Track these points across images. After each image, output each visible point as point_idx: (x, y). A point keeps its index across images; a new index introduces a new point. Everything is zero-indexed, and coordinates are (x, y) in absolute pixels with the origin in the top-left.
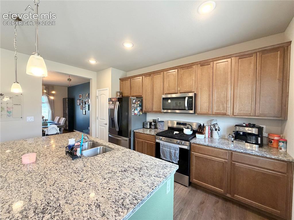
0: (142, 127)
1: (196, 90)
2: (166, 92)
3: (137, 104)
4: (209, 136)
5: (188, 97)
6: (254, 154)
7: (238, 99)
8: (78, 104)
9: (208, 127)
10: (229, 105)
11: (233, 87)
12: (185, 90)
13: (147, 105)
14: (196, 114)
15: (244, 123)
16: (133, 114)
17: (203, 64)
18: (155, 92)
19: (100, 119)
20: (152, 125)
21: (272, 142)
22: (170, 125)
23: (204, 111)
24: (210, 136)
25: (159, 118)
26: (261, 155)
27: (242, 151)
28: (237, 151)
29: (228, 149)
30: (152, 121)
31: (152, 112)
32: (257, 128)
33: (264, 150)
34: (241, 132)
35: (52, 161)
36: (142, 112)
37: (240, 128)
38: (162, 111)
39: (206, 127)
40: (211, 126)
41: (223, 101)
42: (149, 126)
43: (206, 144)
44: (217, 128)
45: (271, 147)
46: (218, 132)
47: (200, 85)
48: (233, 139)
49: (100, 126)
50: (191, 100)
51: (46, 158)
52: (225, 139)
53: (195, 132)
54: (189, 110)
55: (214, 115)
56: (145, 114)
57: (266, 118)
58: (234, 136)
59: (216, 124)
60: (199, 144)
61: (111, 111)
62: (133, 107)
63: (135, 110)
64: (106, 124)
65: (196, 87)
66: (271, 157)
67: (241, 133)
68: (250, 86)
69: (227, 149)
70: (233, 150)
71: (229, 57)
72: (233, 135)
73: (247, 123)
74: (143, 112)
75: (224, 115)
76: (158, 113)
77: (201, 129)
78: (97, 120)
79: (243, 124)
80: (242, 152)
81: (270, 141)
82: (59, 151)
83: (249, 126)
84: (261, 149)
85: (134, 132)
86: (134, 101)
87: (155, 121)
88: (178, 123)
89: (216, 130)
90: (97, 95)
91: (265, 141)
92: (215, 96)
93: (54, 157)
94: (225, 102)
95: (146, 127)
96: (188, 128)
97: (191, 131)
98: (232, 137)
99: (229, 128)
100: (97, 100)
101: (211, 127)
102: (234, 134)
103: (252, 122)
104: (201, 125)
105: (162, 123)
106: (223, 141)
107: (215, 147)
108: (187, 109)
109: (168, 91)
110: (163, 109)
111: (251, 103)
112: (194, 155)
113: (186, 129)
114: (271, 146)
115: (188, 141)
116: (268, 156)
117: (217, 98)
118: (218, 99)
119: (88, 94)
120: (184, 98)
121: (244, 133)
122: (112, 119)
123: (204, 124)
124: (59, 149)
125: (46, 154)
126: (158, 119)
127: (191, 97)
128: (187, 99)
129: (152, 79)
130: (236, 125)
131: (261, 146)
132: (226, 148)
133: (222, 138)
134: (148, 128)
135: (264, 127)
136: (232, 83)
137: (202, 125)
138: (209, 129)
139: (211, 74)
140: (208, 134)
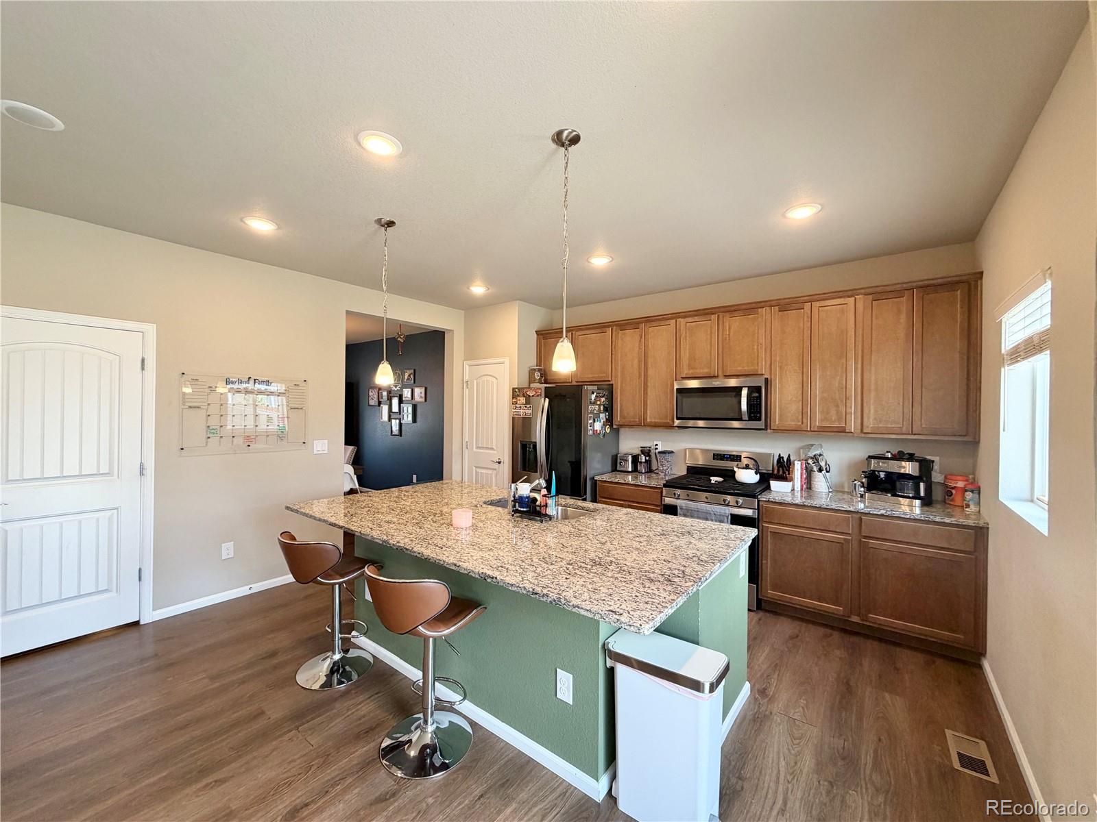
0: (610, 469)
1: (768, 370)
2: (686, 371)
3: (600, 405)
4: (802, 486)
5: (749, 387)
7: (873, 395)
8: (373, 402)
9: (800, 462)
10: (851, 407)
11: (859, 366)
12: (739, 368)
13: (625, 405)
14: (769, 431)
15: (887, 452)
16: (591, 433)
17: (785, 306)
18: (651, 372)
19: (477, 448)
21: (952, 494)
23: (791, 423)
24: (805, 486)
27: (882, 512)
28: (871, 512)
29: (852, 509)
31: (640, 424)
32: (917, 461)
33: (934, 510)
34: (881, 473)
36: (611, 426)
37: (878, 463)
38: (677, 422)
39: (796, 462)
40: (806, 460)
41: (837, 397)
43: (798, 500)
44: (823, 464)
45: (950, 504)
46: (825, 476)
47: (778, 359)
48: (862, 489)
49: (476, 467)
50: (757, 395)
52: (843, 492)
53: (765, 479)
54: (750, 419)
55: (817, 433)
57: (946, 438)
58: (865, 485)
59: (820, 455)
60: (780, 504)
62: (591, 413)
63: (594, 421)
64: (499, 463)
65: (768, 363)
67: (882, 475)
68: (899, 364)
69: (849, 509)
70: (862, 511)
71: (850, 293)
72: (864, 480)
73: (895, 451)
74: (614, 427)
75: (840, 432)
77: (783, 470)
78: (466, 452)
79: (887, 454)
80: (882, 515)
81: (948, 492)
83: (899, 457)
84: (926, 508)
86: (593, 397)
88: (719, 456)
89: (820, 470)
90: (467, 378)
91: (938, 494)
92: (818, 385)
94: (842, 401)
96: (747, 467)
97: (756, 474)
98: (861, 487)
99: (852, 466)
100: (467, 392)
101: (808, 464)
102: (865, 477)
103: (907, 450)
104: (783, 458)
105: (669, 457)
106: (839, 496)
107: (820, 508)
108: (745, 417)
109: (691, 371)
110: (678, 419)
111: (901, 404)
112: (770, 530)
113: (743, 468)
114: (952, 503)
115: (754, 496)
117: (823, 392)
118: (825, 395)
119: (412, 371)
120: (738, 390)
121: (889, 474)
122: (524, 446)
123: (789, 456)
126: (656, 445)
127: (758, 389)
128: (745, 392)
129: (644, 337)
130: (870, 457)
131: (927, 502)
132: (846, 507)
133: (836, 490)
134: (630, 470)
135: (936, 459)
136: (858, 357)
137: (785, 460)
138: (802, 468)
139: (807, 333)
140: (801, 481)
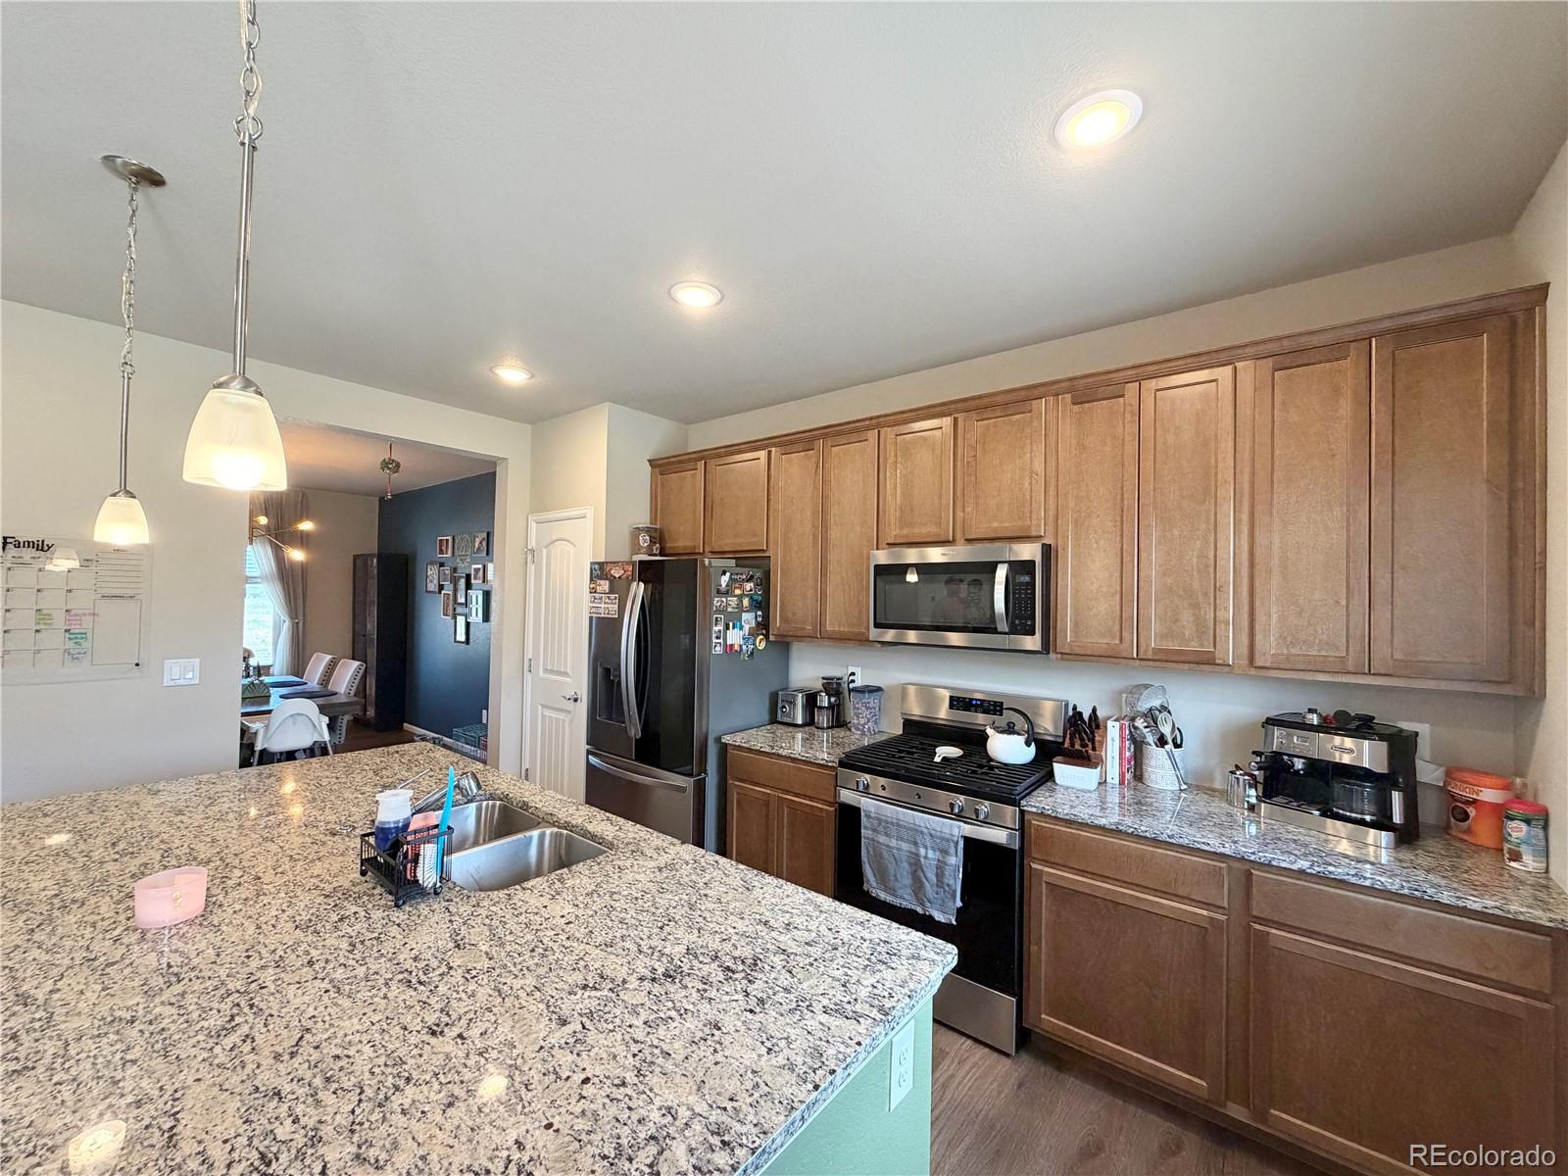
0: (766, 717)
1: (1051, 528)
2: (893, 533)
3: (740, 597)
4: (1122, 776)
5: (1011, 563)
6: (1367, 883)
7: (1276, 579)
8: (432, 586)
9: (1117, 724)
10: (1226, 609)
11: (1245, 517)
12: (995, 525)
13: (792, 597)
14: (1052, 656)
15: (1311, 711)
16: (719, 650)
17: (1087, 391)
18: (834, 534)
19: (546, 670)
20: (821, 708)
21: (1466, 816)
22: (916, 711)
23: (1096, 641)
24: (1128, 776)
25: (858, 670)
26: (1406, 891)
27: (1303, 864)
28: (1274, 863)
29: (1227, 851)
30: (819, 685)
31: (820, 636)
32: (1382, 737)
33: (1424, 860)
34: (1295, 759)
35: (290, 912)
36: (767, 636)
37: (1289, 736)
38: (874, 633)
39: (1110, 723)
40: (1133, 719)
41: (1196, 585)
42: (804, 716)
43: (1110, 819)
44: (1166, 730)
45: (1462, 840)
46: (1171, 756)
47: (1071, 504)
48: (1253, 792)
49: (542, 705)
50: (1027, 579)
51: (258, 895)
52: (1211, 792)
53: (1047, 752)
54: (1014, 630)
55: (1151, 663)
56: (782, 646)
57: (1431, 685)
58: (1261, 779)
59: (1164, 709)
60: (1069, 823)
61: (604, 632)
62: (718, 611)
63: (727, 628)
64: (576, 700)
65: (1051, 513)
66: (1460, 903)
67: (1299, 764)
68: (1337, 512)
69: (1222, 850)
70: (1252, 858)
71: (1223, 357)
72: (1256, 773)
73: (1329, 710)
74: (772, 638)
75: (1203, 663)
76: (851, 644)
77: (1082, 739)
78: (528, 677)
79: (1310, 716)
80: (1302, 872)
81: (1458, 811)
82: (324, 851)
83: (1340, 724)
84: (1406, 855)
85: (724, 749)
86: (725, 580)
87: (833, 687)
88: (959, 703)
89: (1162, 741)
90: (532, 544)
91: (1430, 811)
92: (1154, 557)
93: (299, 891)
94: (1206, 594)
95: (786, 720)
96: (1010, 729)
97: (1028, 744)
98: (1251, 786)
99: (1234, 736)
100: (532, 568)
101: (1136, 728)
102: (1259, 769)
103: (1356, 707)
104: (1080, 714)
105: (872, 700)
106: (1201, 804)
107: (1155, 841)
108: (1003, 626)
109: (905, 532)
110: (877, 626)
111: (1344, 603)
112: (1045, 878)
113: (1002, 732)
114: (1465, 837)
115: (1014, 803)
116: (1446, 898)
117: (1164, 575)
118: (1169, 581)
119: (485, 535)
120: (992, 567)
121: (1313, 764)
122: (607, 671)
123: (1094, 710)
124: (324, 843)
125: (260, 869)
126: (853, 674)
127: (1027, 567)
128: (1001, 573)
129: (822, 468)
130: (1271, 722)
131: (1407, 836)
132: (1214, 843)
133: (1197, 785)
134: (800, 722)
135: (1423, 729)
136: (1242, 496)
137: (1086, 716)
138: (1122, 738)
139: (1131, 448)
140: (1121, 765)
